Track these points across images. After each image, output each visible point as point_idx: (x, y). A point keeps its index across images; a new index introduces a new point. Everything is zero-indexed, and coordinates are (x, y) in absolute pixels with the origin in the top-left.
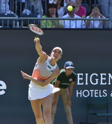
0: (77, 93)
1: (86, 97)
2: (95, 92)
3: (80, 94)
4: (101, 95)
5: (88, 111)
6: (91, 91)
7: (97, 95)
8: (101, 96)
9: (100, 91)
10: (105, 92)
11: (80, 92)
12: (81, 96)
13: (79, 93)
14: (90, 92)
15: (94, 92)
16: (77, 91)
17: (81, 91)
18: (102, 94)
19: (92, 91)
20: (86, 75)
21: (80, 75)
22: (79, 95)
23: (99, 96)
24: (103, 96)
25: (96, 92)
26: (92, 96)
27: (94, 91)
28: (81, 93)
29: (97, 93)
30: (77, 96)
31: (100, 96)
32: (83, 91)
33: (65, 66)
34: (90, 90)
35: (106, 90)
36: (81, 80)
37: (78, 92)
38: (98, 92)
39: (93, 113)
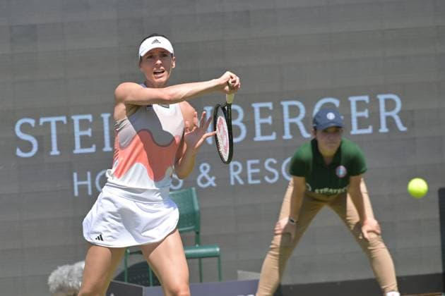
0: (76, 183)
3: (86, 186)
11: (86, 179)
13: (82, 183)
16: (75, 175)
17: (89, 174)
21: (81, 121)
28: (89, 182)
30: (76, 193)
36: (87, 136)
37: (79, 179)
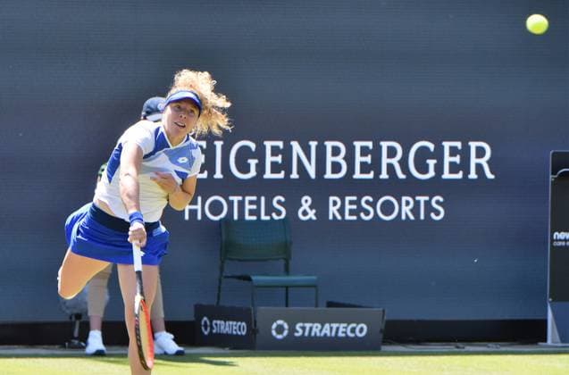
1: (216, 218)
2: (247, 203)
3: (196, 211)
4: (266, 214)
5: (222, 269)
6: (233, 201)
7: (252, 212)
8: (268, 218)
9: (263, 199)
10: (279, 202)
11: (196, 204)
12: (199, 217)
13: (193, 207)
14: (230, 204)
15: (241, 204)
17: (199, 198)
18: (270, 210)
19: (236, 199)
20: (215, 146)
22: (194, 213)
23: (259, 216)
24: (272, 218)
25: (251, 203)
26: (236, 217)
27: (244, 200)
28: (199, 207)
29: (254, 207)
30: (187, 217)
31: (264, 217)
32: (208, 198)
33: (143, 113)
34: (231, 198)
35: (284, 196)
38: (258, 203)
39: (238, 274)
